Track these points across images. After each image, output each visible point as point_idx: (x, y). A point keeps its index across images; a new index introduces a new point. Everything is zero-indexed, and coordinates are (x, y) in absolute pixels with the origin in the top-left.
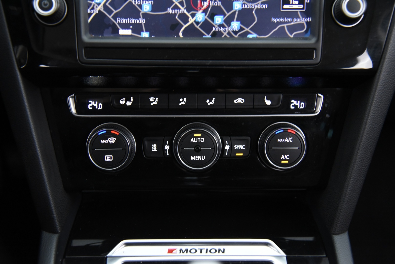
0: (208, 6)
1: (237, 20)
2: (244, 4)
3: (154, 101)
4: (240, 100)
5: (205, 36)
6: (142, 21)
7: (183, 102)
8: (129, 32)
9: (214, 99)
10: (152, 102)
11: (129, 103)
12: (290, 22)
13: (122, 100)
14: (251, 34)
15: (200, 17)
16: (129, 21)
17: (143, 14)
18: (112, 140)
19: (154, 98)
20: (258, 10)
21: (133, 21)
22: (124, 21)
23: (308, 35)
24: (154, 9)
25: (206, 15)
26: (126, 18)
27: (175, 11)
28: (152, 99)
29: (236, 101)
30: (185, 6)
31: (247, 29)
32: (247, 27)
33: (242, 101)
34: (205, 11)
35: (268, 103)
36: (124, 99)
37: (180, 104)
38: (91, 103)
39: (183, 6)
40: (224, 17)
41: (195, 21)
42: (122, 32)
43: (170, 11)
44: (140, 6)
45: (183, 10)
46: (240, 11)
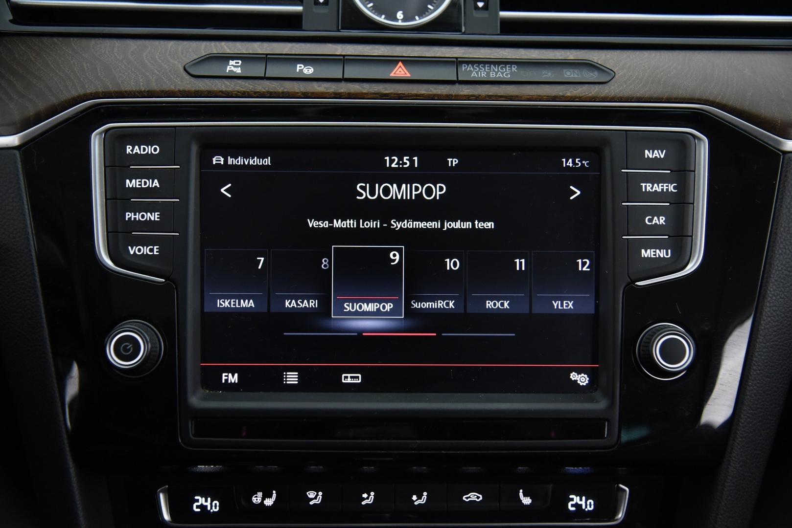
3: (315, 497)
4: (473, 497)
7: (368, 499)
9: (425, 494)
10: (312, 499)
11: (269, 502)
13: (256, 495)
19: (316, 493)
28: (311, 494)
29: (467, 498)
33: (478, 498)
35: (527, 501)
36: (260, 494)
37: (363, 503)
38: (198, 501)
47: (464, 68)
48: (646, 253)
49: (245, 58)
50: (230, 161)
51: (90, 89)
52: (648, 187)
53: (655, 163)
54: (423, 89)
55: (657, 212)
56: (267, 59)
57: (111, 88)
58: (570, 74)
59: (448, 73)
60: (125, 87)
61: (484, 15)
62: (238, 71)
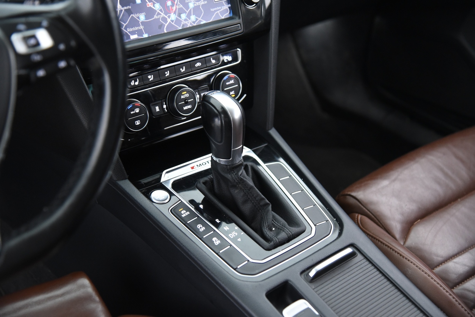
0: (176, 9)
1: (193, 15)
2: (195, 3)
5: (179, 28)
6: (142, 27)
8: (136, 36)
9: (184, 67)
10: (150, 79)
11: (137, 83)
12: (220, 9)
14: (202, 21)
15: (173, 17)
16: (134, 29)
17: (141, 22)
18: (137, 110)
19: (151, 76)
20: (202, 5)
21: (136, 28)
22: (131, 30)
23: (231, 15)
24: (147, 17)
25: (176, 15)
26: (132, 27)
27: (159, 17)
28: (149, 77)
29: (197, 65)
30: (164, 12)
31: (200, 19)
32: (199, 18)
33: (200, 64)
34: (175, 13)
35: (214, 61)
36: (133, 81)
37: (166, 76)
39: (162, 12)
40: (186, 14)
41: (171, 20)
42: (132, 37)
43: (156, 17)
44: (138, 18)
45: (163, 15)
46: (193, 8)
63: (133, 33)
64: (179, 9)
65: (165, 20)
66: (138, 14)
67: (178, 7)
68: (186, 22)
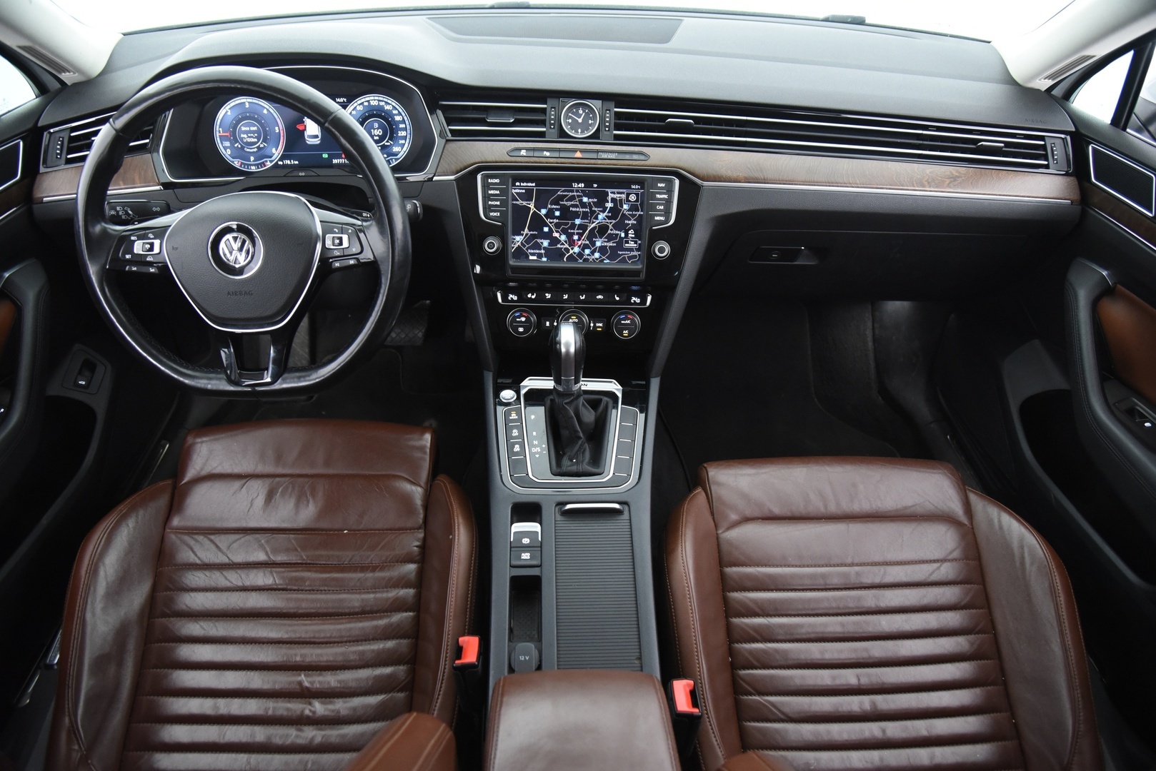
0: (581, 244)
1: (598, 252)
2: (602, 243)
3: (548, 296)
4: (600, 297)
5: (579, 261)
6: (543, 251)
7: (566, 297)
8: (535, 258)
9: (584, 295)
12: (629, 254)
13: (529, 295)
14: (606, 261)
15: (576, 250)
16: (535, 251)
17: (543, 248)
18: (523, 319)
20: (610, 247)
21: (537, 251)
22: (532, 251)
23: (639, 262)
24: (550, 244)
25: (580, 249)
26: (533, 250)
27: (562, 246)
28: (547, 295)
29: (598, 298)
30: (568, 244)
31: (604, 258)
33: (602, 297)
34: (579, 247)
35: (617, 299)
37: (564, 298)
38: (510, 296)
40: (590, 250)
41: (573, 252)
42: (531, 258)
43: (559, 246)
44: (542, 243)
45: (566, 246)
46: (599, 247)
47: (600, 153)
48: (657, 218)
49: (527, 149)
50: (522, 184)
51: (477, 161)
52: (658, 196)
53: (661, 188)
54: (585, 161)
55: (660, 204)
56: (534, 149)
57: (484, 160)
58: (635, 157)
59: (594, 156)
60: (488, 160)
61: (608, 133)
62: (525, 154)
63: (533, 254)
64: (584, 244)
65: (567, 250)
66: (542, 241)
67: (584, 242)
68: (589, 257)
